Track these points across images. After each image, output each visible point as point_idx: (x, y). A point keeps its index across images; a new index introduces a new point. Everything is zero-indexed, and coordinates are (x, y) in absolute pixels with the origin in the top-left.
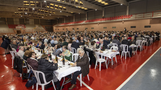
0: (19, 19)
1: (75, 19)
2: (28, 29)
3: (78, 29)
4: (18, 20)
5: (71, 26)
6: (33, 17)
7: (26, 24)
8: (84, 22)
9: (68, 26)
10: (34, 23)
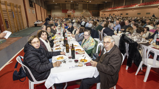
0: (71, 4)
1: (126, 2)
2: (77, 14)
3: (127, 14)
4: (69, 5)
5: (119, 10)
6: (82, 2)
7: (75, 9)
8: (137, 6)
9: (116, 11)
10: (82, 8)
